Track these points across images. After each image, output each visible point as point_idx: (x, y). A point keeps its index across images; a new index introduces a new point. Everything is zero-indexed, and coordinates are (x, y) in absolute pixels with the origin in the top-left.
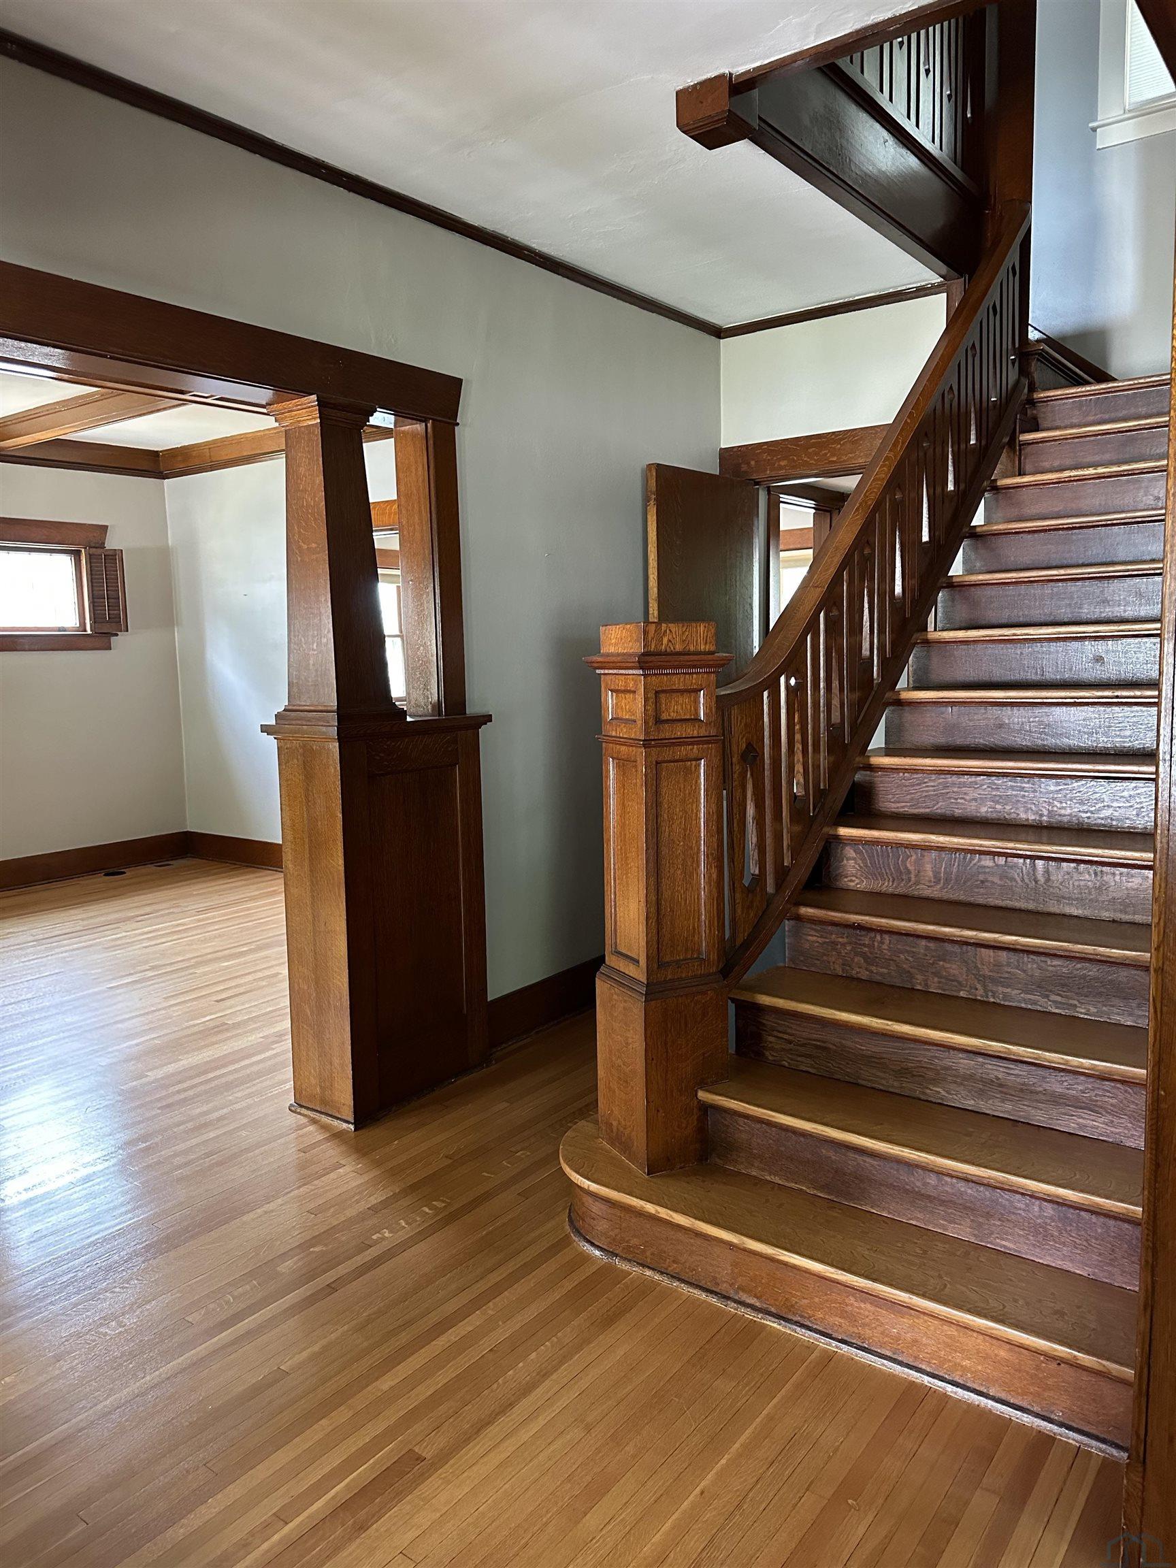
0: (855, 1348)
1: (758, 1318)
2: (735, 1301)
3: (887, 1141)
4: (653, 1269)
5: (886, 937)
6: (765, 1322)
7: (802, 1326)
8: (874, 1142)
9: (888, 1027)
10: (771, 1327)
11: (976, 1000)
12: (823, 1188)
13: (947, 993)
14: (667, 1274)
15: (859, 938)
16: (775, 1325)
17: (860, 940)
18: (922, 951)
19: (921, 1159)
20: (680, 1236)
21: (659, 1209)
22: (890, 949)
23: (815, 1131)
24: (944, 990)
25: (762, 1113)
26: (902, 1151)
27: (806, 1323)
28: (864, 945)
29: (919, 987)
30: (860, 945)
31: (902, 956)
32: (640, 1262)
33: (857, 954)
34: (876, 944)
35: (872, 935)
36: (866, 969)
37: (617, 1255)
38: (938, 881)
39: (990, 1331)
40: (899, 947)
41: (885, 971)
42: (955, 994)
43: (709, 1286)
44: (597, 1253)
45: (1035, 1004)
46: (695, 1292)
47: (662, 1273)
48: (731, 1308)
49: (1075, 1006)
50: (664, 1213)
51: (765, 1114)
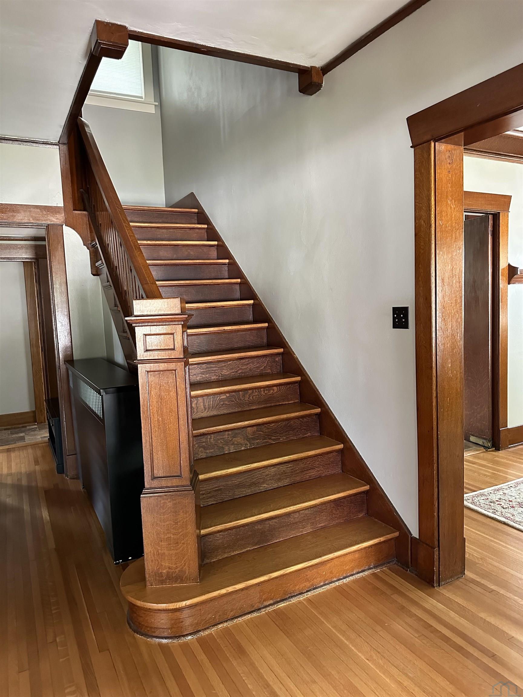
0: (313, 590)
1: (275, 607)
2: (264, 608)
3: (283, 508)
4: (221, 623)
5: (212, 435)
6: (279, 606)
7: (292, 597)
8: (279, 511)
9: (249, 467)
10: (281, 607)
11: (248, 449)
12: (256, 544)
13: (237, 450)
14: (229, 620)
15: (201, 440)
16: (283, 605)
17: (201, 441)
18: (227, 436)
19: (297, 508)
20: (234, 596)
21: (228, 589)
22: (214, 440)
23: (257, 519)
24: (236, 449)
25: (234, 524)
26: (291, 508)
27: (292, 595)
28: (203, 442)
29: (226, 452)
30: (202, 442)
31: (219, 441)
32: (213, 625)
33: (200, 447)
34: (208, 440)
35: (206, 436)
36: (205, 453)
37: (200, 631)
38: (205, 409)
39: (359, 548)
40: (218, 438)
41: (212, 450)
42: (240, 449)
43: (250, 610)
44: (190, 637)
45: (267, 443)
46: (246, 617)
47: (226, 621)
48: (263, 612)
49: (280, 439)
50: (230, 589)
51: (235, 524)
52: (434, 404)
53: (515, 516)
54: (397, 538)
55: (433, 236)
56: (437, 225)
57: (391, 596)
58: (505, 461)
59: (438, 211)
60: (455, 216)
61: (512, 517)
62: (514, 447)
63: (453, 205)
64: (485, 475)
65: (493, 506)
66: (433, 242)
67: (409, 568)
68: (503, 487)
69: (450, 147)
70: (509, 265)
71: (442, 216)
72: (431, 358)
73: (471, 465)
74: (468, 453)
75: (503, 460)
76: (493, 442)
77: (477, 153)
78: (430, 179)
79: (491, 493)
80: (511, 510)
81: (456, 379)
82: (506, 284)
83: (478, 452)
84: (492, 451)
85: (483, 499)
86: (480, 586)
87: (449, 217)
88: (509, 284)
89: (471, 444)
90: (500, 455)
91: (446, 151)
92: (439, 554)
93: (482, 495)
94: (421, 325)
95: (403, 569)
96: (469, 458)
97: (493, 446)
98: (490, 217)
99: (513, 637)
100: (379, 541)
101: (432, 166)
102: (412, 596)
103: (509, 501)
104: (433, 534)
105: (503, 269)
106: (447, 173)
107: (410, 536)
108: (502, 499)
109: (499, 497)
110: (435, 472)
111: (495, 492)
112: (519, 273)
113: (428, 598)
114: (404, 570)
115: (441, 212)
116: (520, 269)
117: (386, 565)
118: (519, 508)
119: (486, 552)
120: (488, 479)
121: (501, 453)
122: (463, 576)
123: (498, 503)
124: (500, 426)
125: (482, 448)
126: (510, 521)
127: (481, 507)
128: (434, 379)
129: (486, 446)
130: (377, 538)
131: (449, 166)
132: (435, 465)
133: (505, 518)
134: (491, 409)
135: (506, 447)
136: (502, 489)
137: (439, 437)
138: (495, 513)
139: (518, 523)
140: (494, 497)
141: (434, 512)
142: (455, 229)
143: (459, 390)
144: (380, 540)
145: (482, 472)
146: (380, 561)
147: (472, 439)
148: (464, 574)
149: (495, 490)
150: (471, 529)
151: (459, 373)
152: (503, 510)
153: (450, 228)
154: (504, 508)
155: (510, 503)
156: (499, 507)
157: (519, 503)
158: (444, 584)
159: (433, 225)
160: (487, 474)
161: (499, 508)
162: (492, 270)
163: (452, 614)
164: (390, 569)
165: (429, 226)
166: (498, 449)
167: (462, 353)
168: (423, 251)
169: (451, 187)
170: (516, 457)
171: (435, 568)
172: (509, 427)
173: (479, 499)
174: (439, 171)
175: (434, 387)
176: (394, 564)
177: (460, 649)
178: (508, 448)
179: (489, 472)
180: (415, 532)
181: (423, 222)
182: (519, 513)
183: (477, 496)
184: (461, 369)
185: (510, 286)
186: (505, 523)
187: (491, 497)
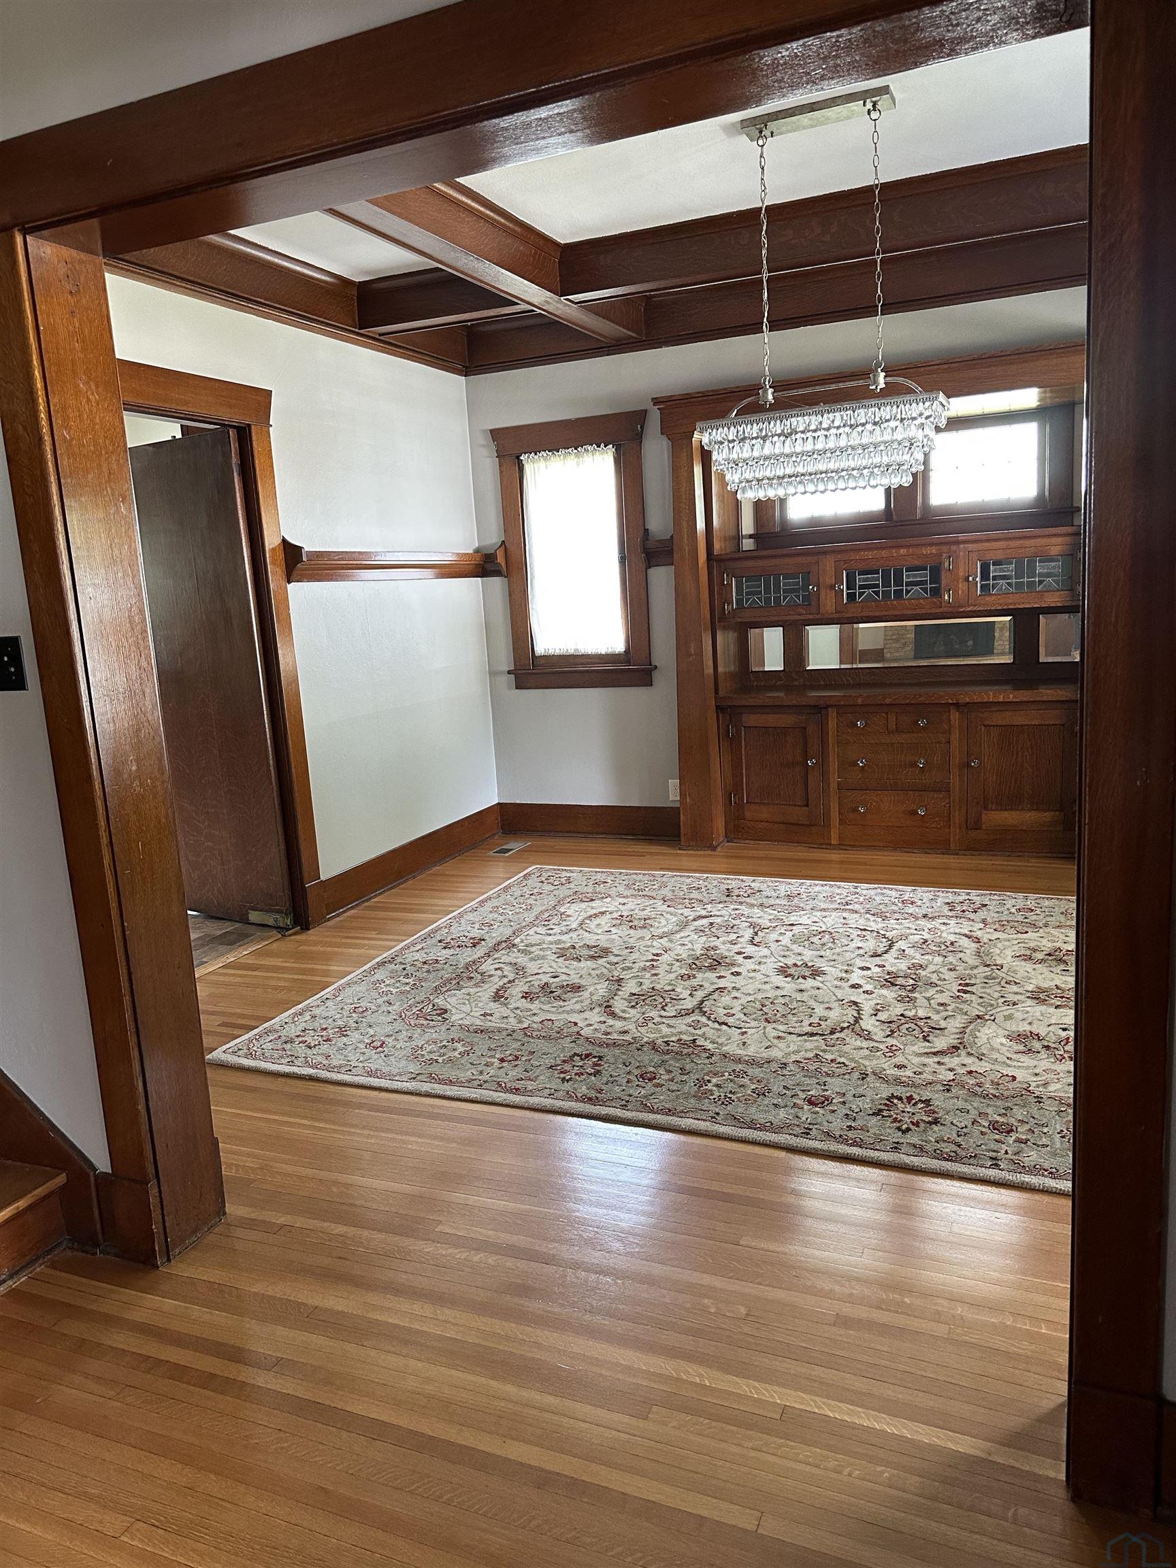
52: (107, 860)
53: (332, 1056)
54: (63, 1188)
55: (50, 465)
56: (56, 438)
57: (56, 1328)
58: (319, 948)
59: (55, 406)
60: (101, 420)
61: (325, 1062)
62: (338, 915)
63: (93, 394)
64: (276, 988)
65: (290, 1050)
66: (53, 479)
67: (97, 1245)
68: (312, 1005)
69: (66, 252)
70: (284, 541)
71: (68, 417)
72: (87, 756)
73: (250, 973)
74: (245, 950)
75: (315, 948)
76: (294, 917)
77: (184, 285)
78: (25, 326)
79: (286, 1023)
80: (325, 1048)
81: (155, 798)
82: (284, 583)
83: (264, 944)
84: (295, 934)
85: (271, 1041)
86: (255, 1228)
87: (87, 422)
88: (289, 582)
89: (252, 929)
90: (311, 938)
91: (59, 262)
92: (160, 1192)
93: (267, 1032)
94: (53, 678)
95: (87, 1252)
96: (247, 958)
97: (296, 922)
98: (232, 433)
99: (316, 1307)
100: (15, 1212)
101: (26, 294)
102: (105, 1307)
103: (322, 1029)
104: (141, 1153)
105: (273, 550)
106: (68, 316)
107: (92, 1173)
108: (309, 1030)
109: (302, 1026)
110: (128, 1015)
111: (296, 1019)
112: (304, 559)
113: (145, 1298)
114: (89, 1256)
115: (64, 408)
116: (306, 549)
117: (41, 1262)
118: (339, 1039)
119: (272, 1151)
120: (281, 996)
121: (313, 934)
122: (221, 1220)
123: (300, 1039)
124: (305, 880)
125: (275, 932)
126: (321, 1071)
127: (264, 1058)
128: (99, 803)
129: (281, 925)
130: (9, 1204)
131: (72, 300)
132: (127, 999)
133: (312, 1067)
134: (283, 847)
135: (322, 920)
136: (308, 1008)
137: (127, 933)
138: (292, 1062)
139: (336, 1070)
140: (292, 1031)
141: (136, 1104)
142: (107, 453)
143: (163, 820)
144: (18, 1208)
145: (273, 983)
146: (26, 1256)
147: (254, 916)
148: (225, 1213)
149: (295, 1014)
150: (242, 1113)
151: (158, 783)
152: (309, 1052)
153: (92, 448)
154: (310, 1048)
155: (324, 1033)
156: (301, 1047)
157: (341, 1029)
158: (180, 1253)
159: (47, 438)
160: (282, 984)
161: (301, 1050)
162: (249, 550)
163: (196, 1311)
164: (53, 1266)
165: (37, 439)
166: (306, 927)
167: (161, 736)
168: (32, 499)
169: (83, 350)
170: (339, 937)
171: (153, 1227)
172: (323, 878)
173: (262, 1042)
174: (43, 307)
175: (102, 823)
176: (65, 1249)
177: (208, 1381)
178: (325, 921)
179: (285, 980)
180: (101, 1160)
181: (21, 428)
182: (340, 1049)
183: (257, 1037)
184: (163, 774)
185: (292, 587)
186: (311, 1078)
187: (287, 1032)
